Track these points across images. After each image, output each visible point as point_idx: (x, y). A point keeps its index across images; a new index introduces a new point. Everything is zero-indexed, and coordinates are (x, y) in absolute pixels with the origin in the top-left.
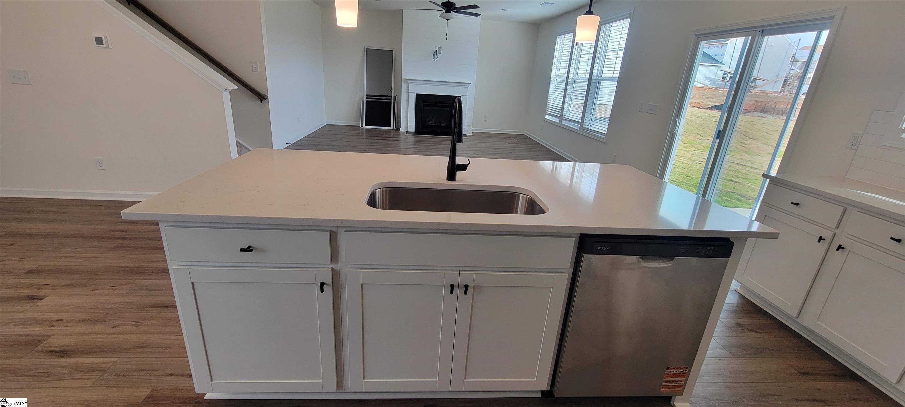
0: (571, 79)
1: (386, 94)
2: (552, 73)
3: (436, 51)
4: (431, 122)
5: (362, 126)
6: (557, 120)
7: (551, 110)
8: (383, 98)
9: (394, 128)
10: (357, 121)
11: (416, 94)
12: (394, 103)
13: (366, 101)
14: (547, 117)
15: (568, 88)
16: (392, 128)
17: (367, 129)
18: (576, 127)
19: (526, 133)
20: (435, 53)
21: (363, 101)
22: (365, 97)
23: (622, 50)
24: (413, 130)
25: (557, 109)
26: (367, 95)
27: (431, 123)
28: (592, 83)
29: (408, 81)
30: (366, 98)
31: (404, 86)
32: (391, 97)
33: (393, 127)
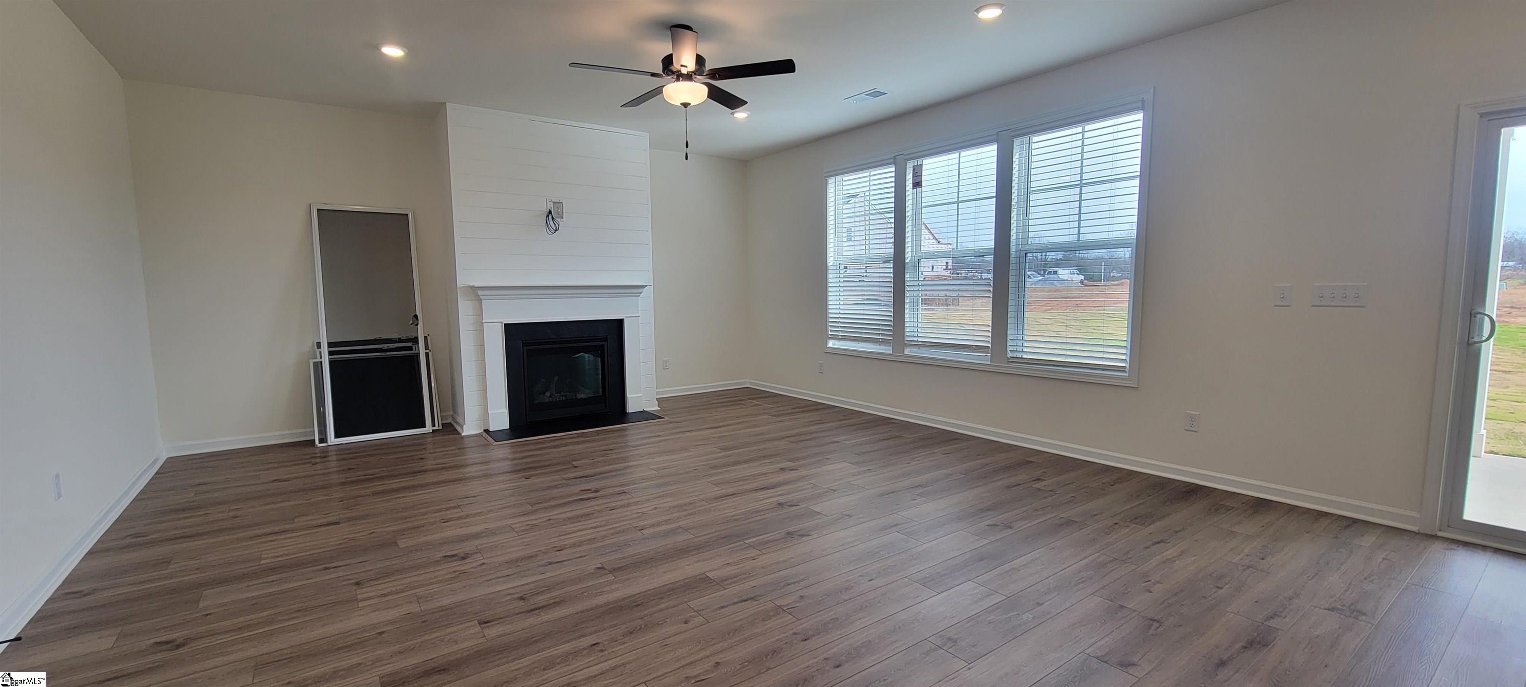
0: (910, 258)
1: (395, 336)
2: (829, 251)
3: (550, 212)
4: (548, 394)
5: (322, 440)
6: (887, 350)
7: (842, 327)
8: (385, 346)
9: (436, 428)
10: (305, 428)
11: (506, 325)
12: (427, 355)
13: (331, 363)
14: (831, 344)
15: (906, 276)
16: (429, 428)
17: (339, 447)
18: (983, 359)
19: (751, 383)
20: (548, 216)
21: (318, 366)
22: (325, 349)
23: (1134, 177)
24: (506, 425)
25: (879, 325)
26: (330, 345)
27: (550, 396)
28: (1011, 259)
29: (480, 293)
30: (330, 353)
31: (465, 309)
32: (415, 340)
33: (434, 425)
